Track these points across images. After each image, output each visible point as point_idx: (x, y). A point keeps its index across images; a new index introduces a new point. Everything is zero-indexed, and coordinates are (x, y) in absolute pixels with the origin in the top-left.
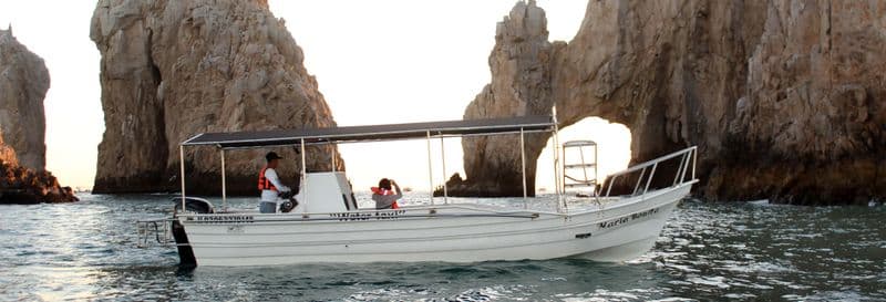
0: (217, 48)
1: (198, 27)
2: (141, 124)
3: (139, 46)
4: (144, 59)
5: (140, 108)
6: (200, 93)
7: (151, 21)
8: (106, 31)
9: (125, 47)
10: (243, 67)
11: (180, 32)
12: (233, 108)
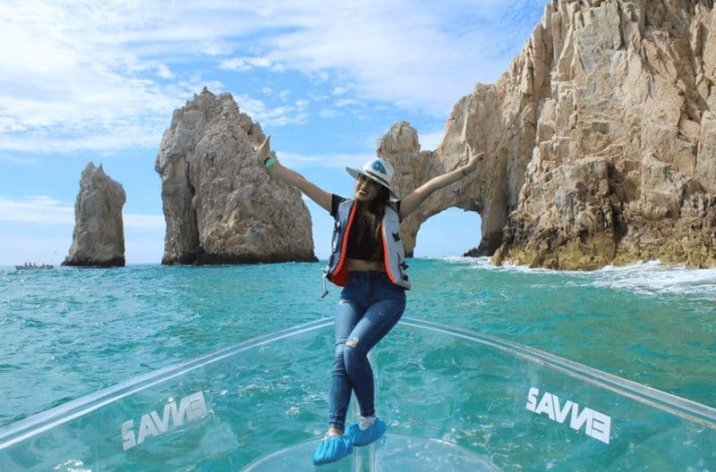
0: (224, 172)
1: (212, 159)
2: (185, 223)
3: (182, 173)
4: (185, 182)
5: (184, 213)
6: (213, 201)
7: (189, 156)
8: (162, 164)
9: (173, 174)
10: (239, 183)
11: (202, 163)
12: (231, 211)
